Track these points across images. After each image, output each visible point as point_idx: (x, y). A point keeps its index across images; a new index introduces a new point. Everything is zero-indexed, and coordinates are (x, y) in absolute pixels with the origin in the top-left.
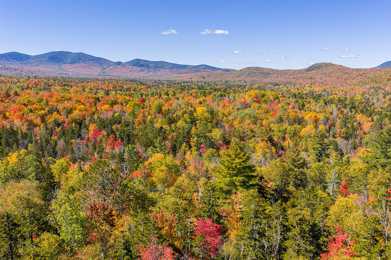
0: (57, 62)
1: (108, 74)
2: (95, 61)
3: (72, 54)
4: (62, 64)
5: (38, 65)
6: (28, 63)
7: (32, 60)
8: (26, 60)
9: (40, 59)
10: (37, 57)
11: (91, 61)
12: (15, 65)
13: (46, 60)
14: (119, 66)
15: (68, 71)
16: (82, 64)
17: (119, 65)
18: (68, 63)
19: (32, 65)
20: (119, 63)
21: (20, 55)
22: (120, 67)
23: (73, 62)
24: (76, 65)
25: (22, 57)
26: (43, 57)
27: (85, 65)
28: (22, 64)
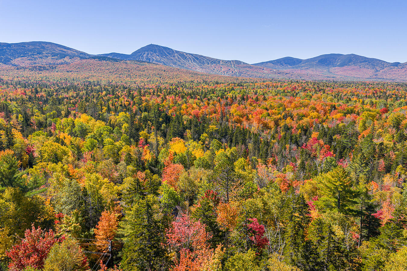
0: (326, 65)
1: (380, 77)
2: (367, 62)
3: (343, 56)
4: (331, 67)
5: (307, 69)
6: (299, 67)
7: (303, 64)
8: (298, 64)
9: (310, 62)
10: (308, 61)
11: (363, 63)
12: (288, 69)
13: (316, 63)
14: (396, 68)
15: (336, 74)
16: (353, 67)
17: (397, 66)
18: (337, 66)
19: (302, 69)
20: (397, 64)
21: (293, 60)
22: (398, 68)
23: (342, 65)
24: (345, 67)
25: (294, 61)
26: (314, 61)
27: (355, 67)
28: (293, 68)
